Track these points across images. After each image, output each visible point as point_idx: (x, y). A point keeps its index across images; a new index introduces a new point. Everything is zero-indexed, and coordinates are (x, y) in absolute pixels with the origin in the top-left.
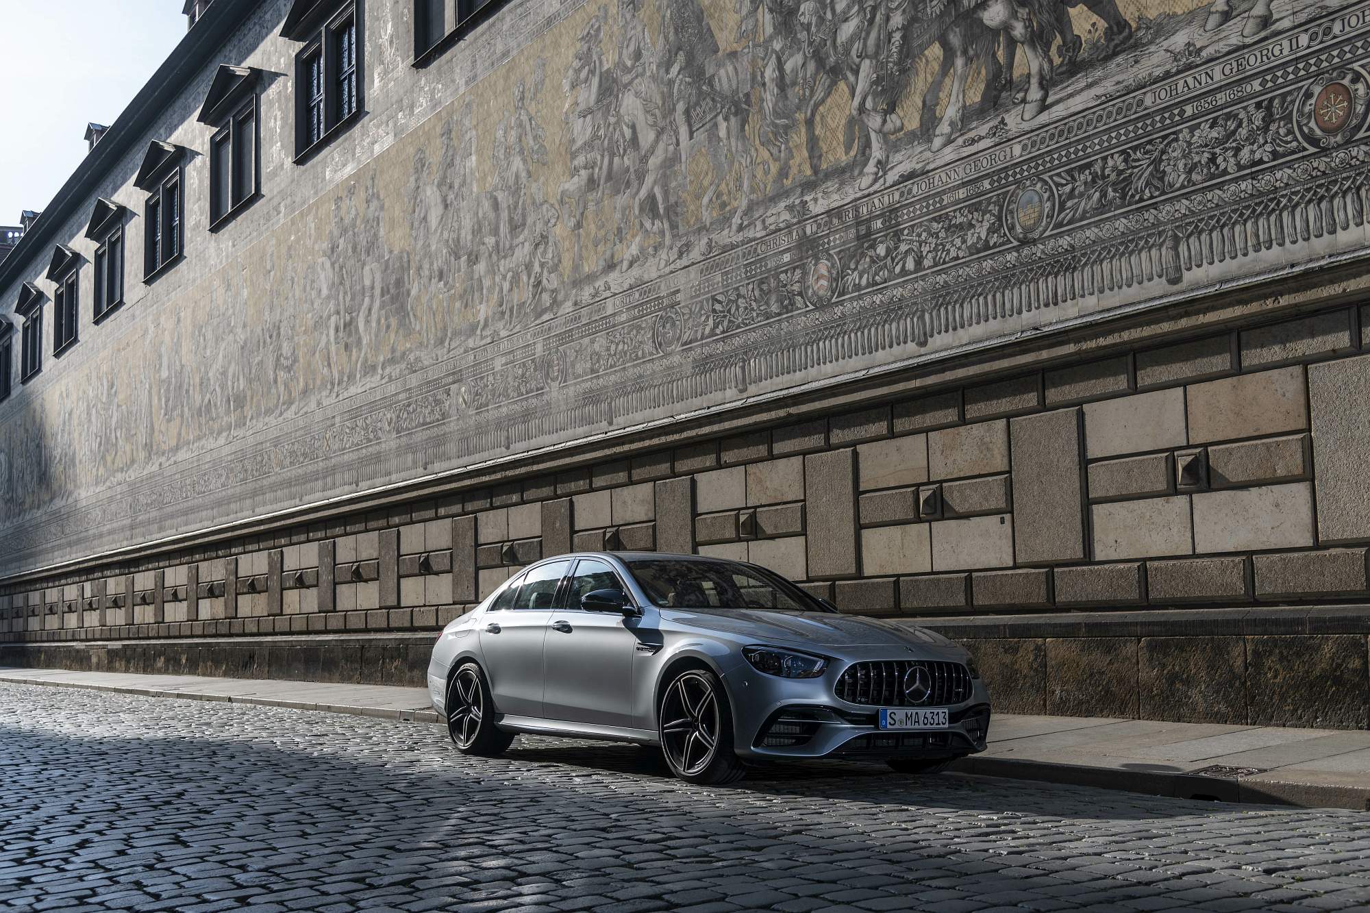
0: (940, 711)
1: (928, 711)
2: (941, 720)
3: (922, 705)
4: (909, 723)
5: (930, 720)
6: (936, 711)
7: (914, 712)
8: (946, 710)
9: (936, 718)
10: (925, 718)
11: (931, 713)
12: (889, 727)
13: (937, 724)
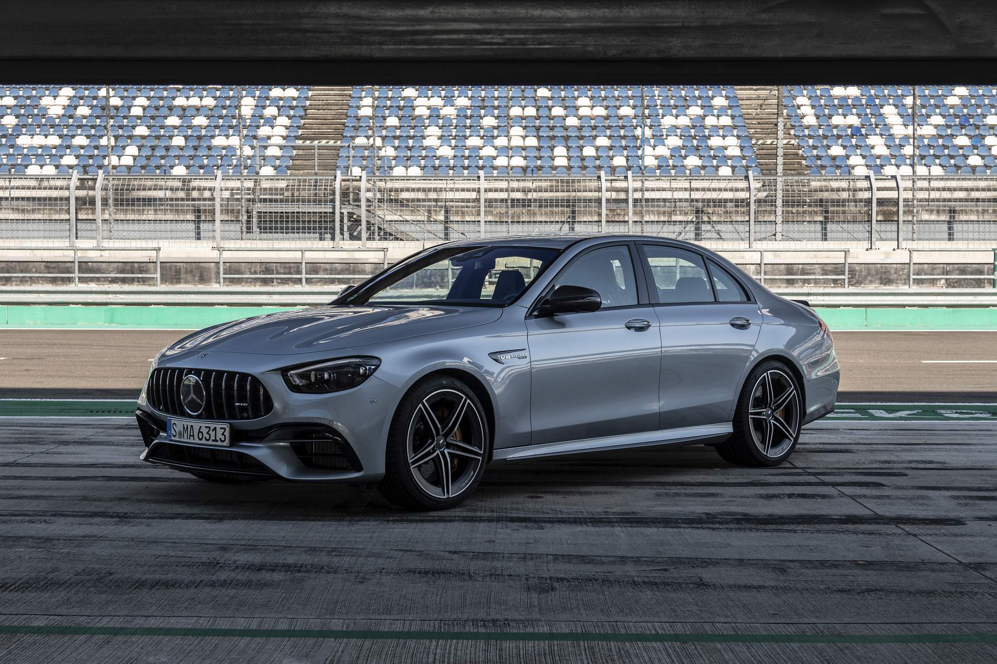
0: (218, 426)
1: (204, 425)
2: (219, 436)
3: (198, 417)
4: (185, 435)
5: (205, 435)
6: (212, 426)
7: (190, 423)
8: (227, 426)
9: (212, 433)
10: (200, 432)
11: (206, 427)
12: (173, 438)
13: (213, 440)
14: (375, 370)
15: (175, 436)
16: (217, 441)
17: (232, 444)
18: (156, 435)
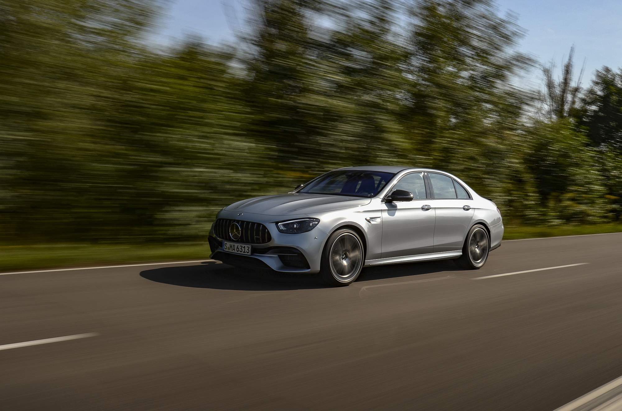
0: (246, 246)
1: (239, 245)
2: (246, 250)
3: (237, 242)
4: (231, 249)
5: (240, 250)
6: (243, 246)
7: (233, 244)
8: (250, 246)
9: (243, 249)
10: (237, 248)
11: (241, 246)
12: (225, 250)
13: (243, 252)
14: (317, 224)
15: (226, 249)
16: (245, 252)
17: (252, 255)
18: (217, 248)
